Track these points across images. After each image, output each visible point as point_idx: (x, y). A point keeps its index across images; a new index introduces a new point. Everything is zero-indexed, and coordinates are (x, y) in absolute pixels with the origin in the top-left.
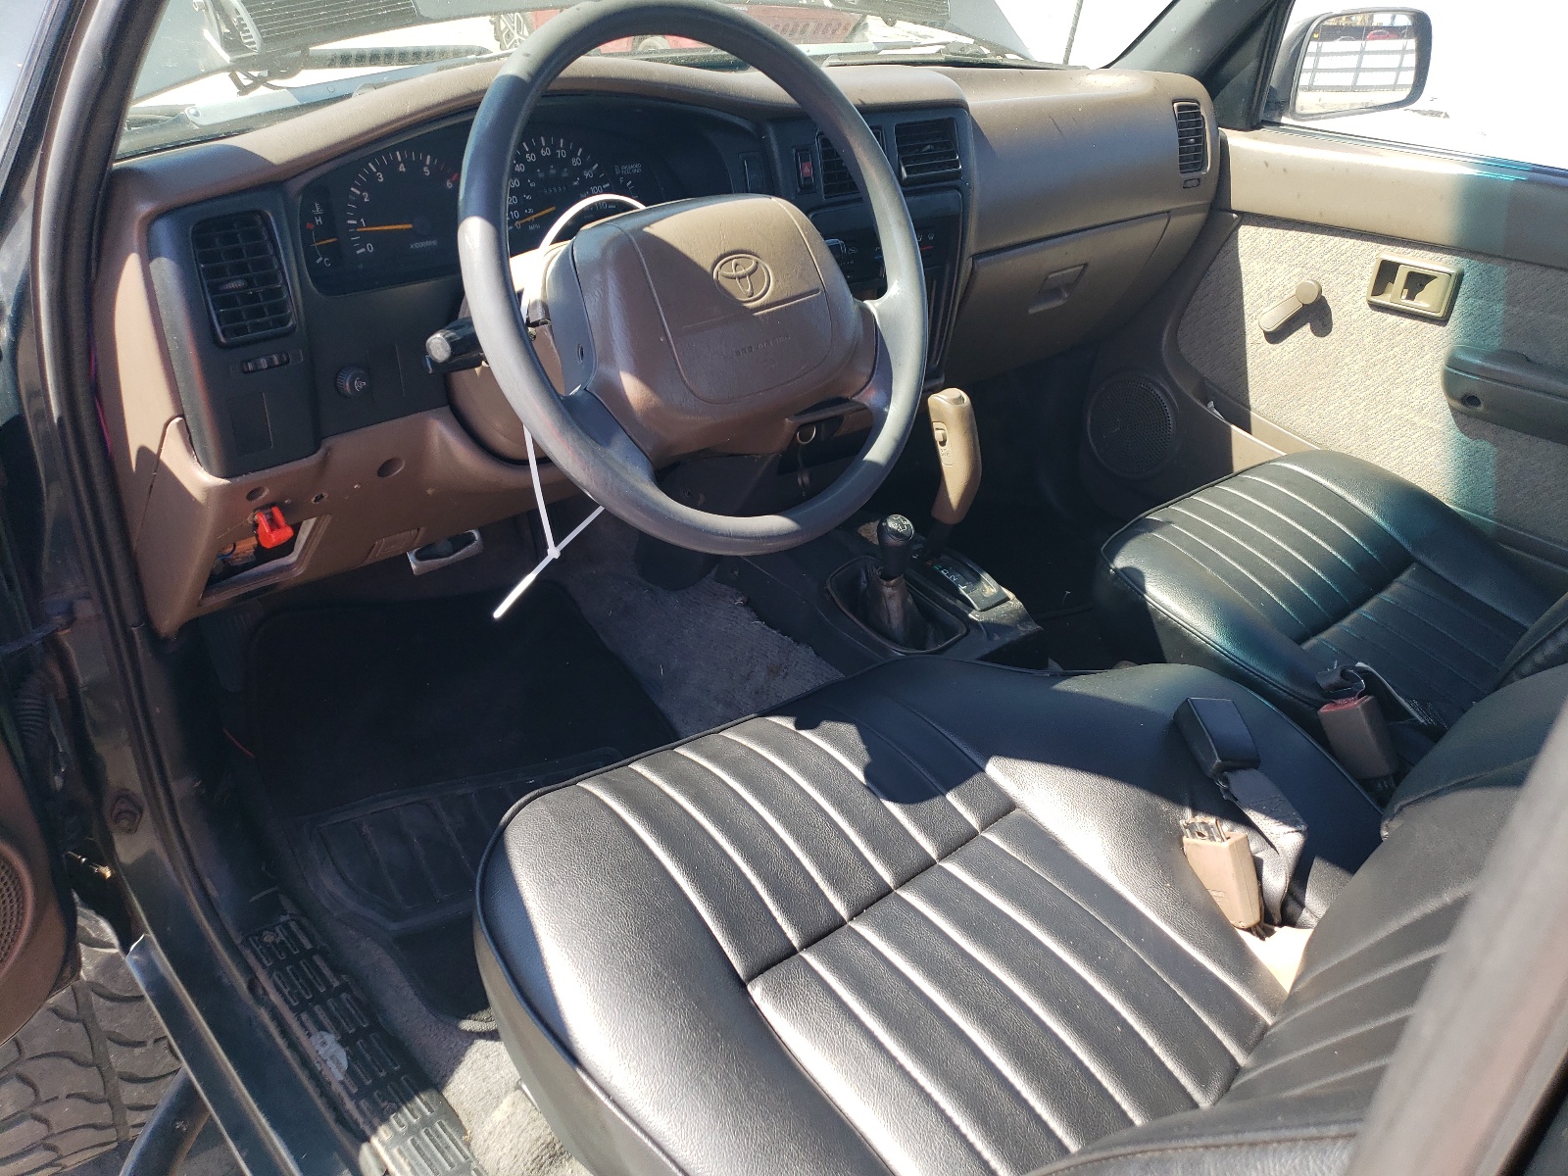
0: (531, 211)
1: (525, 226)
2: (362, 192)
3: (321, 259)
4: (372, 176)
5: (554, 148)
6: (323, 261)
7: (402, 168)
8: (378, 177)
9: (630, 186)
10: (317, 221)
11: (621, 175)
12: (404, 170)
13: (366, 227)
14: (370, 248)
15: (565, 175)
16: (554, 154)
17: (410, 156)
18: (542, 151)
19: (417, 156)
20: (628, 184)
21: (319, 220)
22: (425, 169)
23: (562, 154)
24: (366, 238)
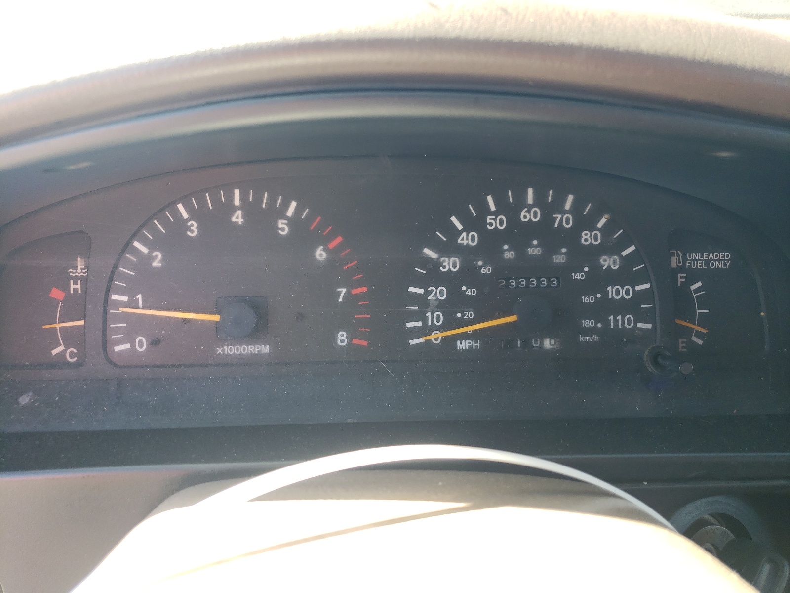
0: (469, 315)
1: (450, 342)
2: (152, 249)
3: (61, 348)
4: (181, 225)
5: (549, 210)
6: (64, 351)
7: (238, 218)
8: (189, 229)
9: (696, 290)
10: (72, 286)
11: (681, 269)
12: (240, 221)
13: (143, 308)
14: (141, 344)
15: (559, 259)
16: (547, 219)
17: (258, 199)
18: (523, 214)
19: (272, 200)
20: (694, 287)
21: (75, 287)
22: (282, 224)
23: (564, 220)
24: (137, 325)
